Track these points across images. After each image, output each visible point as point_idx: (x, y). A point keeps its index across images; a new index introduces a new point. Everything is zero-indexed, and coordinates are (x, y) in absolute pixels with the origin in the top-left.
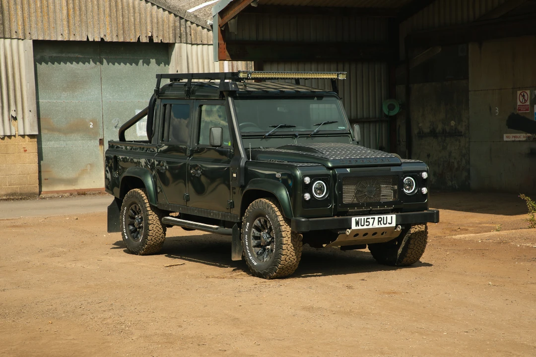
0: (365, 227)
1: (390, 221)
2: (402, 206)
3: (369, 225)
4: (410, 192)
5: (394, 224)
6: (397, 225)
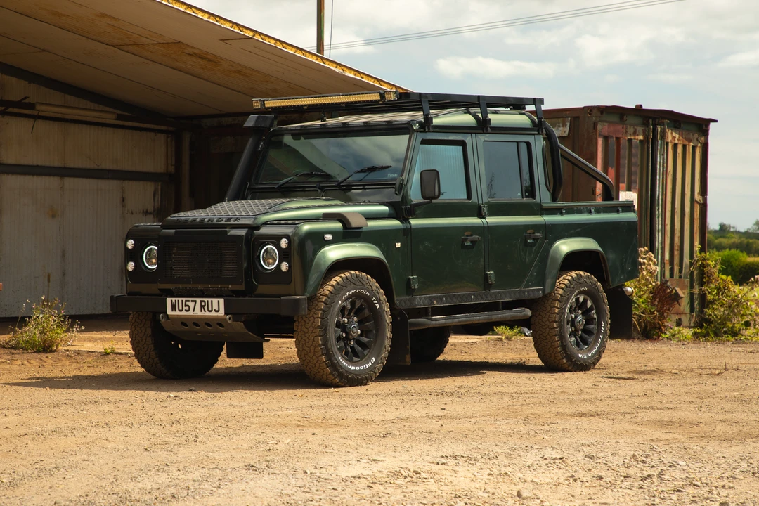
0: (184, 313)
1: (217, 307)
2: (242, 287)
3: (188, 311)
4: (271, 267)
5: (222, 312)
6: (226, 313)
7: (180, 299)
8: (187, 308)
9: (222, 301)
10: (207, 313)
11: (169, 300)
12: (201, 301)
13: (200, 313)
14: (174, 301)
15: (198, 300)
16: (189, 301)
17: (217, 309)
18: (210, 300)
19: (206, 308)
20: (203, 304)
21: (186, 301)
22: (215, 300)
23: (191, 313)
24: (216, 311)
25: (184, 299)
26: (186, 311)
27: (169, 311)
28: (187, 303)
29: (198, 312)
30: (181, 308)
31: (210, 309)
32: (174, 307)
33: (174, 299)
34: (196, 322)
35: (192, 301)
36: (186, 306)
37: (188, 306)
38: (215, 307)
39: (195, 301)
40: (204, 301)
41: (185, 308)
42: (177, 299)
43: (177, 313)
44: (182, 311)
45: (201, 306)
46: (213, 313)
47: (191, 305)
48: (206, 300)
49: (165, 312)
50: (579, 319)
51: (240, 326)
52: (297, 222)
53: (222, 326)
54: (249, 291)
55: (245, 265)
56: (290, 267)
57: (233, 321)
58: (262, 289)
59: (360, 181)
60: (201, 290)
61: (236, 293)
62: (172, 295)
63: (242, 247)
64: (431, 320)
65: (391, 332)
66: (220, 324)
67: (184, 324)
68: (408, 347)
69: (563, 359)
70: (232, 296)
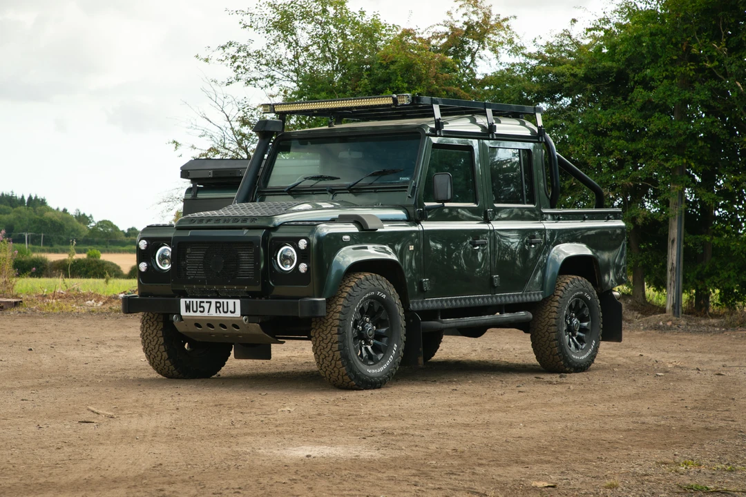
0: (198, 314)
1: (233, 308)
2: (258, 288)
3: (203, 312)
4: (288, 268)
5: (238, 313)
6: (242, 315)
7: (195, 300)
8: (202, 309)
9: (238, 302)
10: (223, 315)
11: (183, 301)
12: (216, 302)
13: (215, 315)
14: (188, 302)
15: (214, 301)
16: (203, 302)
17: (233, 311)
18: (225, 301)
19: (221, 309)
20: (218, 305)
21: (201, 302)
22: (231, 302)
23: (206, 314)
24: (231, 312)
25: (199, 300)
26: (201, 312)
27: (183, 312)
28: (202, 304)
29: (213, 313)
30: (195, 309)
31: (225, 310)
32: (188, 308)
33: (188, 300)
34: (210, 323)
35: (207, 302)
36: (200, 307)
37: (203, 307)
38: (231, 308)
39: (210, 302)
40: (219, 302)
41: (199, 309)
42: (191, 300)
43: (192, 314)
44: (196, 312)
45: (217, 307)
46: (229, 315)
47: (206, 306)
48: (221, 301)
49: (179, 314)
50: (575, 322)
51: (256, 328)
52: (315, 223)
53: (237, 327)
54: (266, 292)
55: (262, 266)
56: (308, 268)
57: (249, 322)
58: (280, 290)
59: (370, 184)
60: (216, 291)
61: (253, 295)
62: (186, 296)
63: (259, 247)
64: (442, 322)
65: (405, 335)
66: (235, 326)
67: (197, 325)
68: (421, 349)
69: (561, 361)
70: (248, 297)
